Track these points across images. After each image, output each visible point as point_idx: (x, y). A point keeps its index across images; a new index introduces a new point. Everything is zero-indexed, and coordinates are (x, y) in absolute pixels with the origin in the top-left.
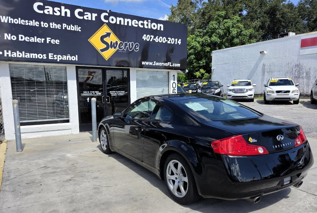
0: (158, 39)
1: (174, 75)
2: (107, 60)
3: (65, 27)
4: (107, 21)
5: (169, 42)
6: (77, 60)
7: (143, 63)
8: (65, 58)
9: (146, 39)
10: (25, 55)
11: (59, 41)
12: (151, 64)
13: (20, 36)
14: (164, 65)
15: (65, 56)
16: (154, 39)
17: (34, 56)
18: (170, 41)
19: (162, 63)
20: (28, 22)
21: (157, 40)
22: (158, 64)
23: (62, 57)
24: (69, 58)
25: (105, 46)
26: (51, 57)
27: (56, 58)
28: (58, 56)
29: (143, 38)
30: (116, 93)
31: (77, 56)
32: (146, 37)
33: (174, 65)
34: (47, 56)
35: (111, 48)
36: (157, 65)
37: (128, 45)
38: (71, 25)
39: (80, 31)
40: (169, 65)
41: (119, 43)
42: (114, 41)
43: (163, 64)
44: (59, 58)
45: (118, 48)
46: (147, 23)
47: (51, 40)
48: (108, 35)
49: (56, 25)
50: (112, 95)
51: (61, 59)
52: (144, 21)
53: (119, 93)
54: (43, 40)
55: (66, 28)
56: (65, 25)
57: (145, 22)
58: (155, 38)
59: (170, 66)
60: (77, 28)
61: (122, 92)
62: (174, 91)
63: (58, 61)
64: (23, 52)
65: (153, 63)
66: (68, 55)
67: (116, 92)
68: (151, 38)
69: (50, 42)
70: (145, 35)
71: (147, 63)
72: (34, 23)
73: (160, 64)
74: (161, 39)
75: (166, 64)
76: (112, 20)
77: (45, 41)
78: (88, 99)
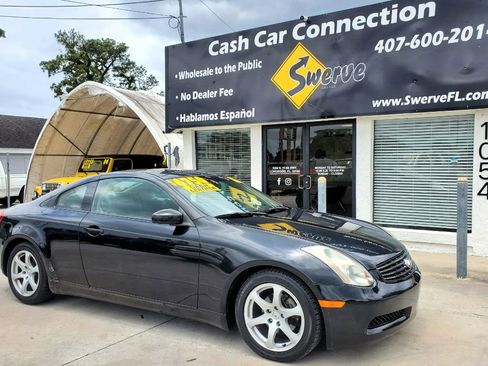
0: (418, 42)
2: (299, 108)
3: (241, 66)
4: (303, 37)
6: (253, 116)
8: (238, 115)
9: (384, 50)
10: (197, 117)
11: (232, 91)
12: (396, 102)
13: (194, 93)
14: (436, 101)
15: (238, 112)
16: (407, 44)
17: (205, 117)
19: (430, 98)
20: (202, 73)
21: (415, 44)
22: (416, 101)
23: (235, 114)
24: (243, 114)
25: (297, 83)
26: (223, 117)
27: (227, 118)
28: (231, 113)
29: (376, 48)
30: (327, 171)
31: (253, 109)
32: (384, 45)
34: (219, 116)
35: (309, 84)
36: (413, 103)
37: (341, 71)
38: (249, 61)
39: (260, 67)
40: (452, 100)
42: (314, 71)
43: (432, 100)
44: (231, 116)
45: (321, 82)
46: (388, 13)
47: (224, 91)
48: (304, 61)
49: (231, 66)
51: (233, 117)
52: (380, 11)
53: (333, 169)
54: (216, 92)
55: (242, 68)
56: (241, 64)
57: (385, 12)
59: (457, 99)
60: (257, 64)
61: (338, 167)
62: (484, 167)
63: (230, 120)
64: (196, 114)
65: (404, 101)
66: (243, 110)
67: (326, 169)
68: (397, 43)
69: (223, 94)
70: (381, 42)
71: (386, 103)
72: (208, 72)
73: (424, 100)
74: (427, 38)
75: (442, 99)
76: (313, 31)
77: (218, 94)
78: (279, 181)
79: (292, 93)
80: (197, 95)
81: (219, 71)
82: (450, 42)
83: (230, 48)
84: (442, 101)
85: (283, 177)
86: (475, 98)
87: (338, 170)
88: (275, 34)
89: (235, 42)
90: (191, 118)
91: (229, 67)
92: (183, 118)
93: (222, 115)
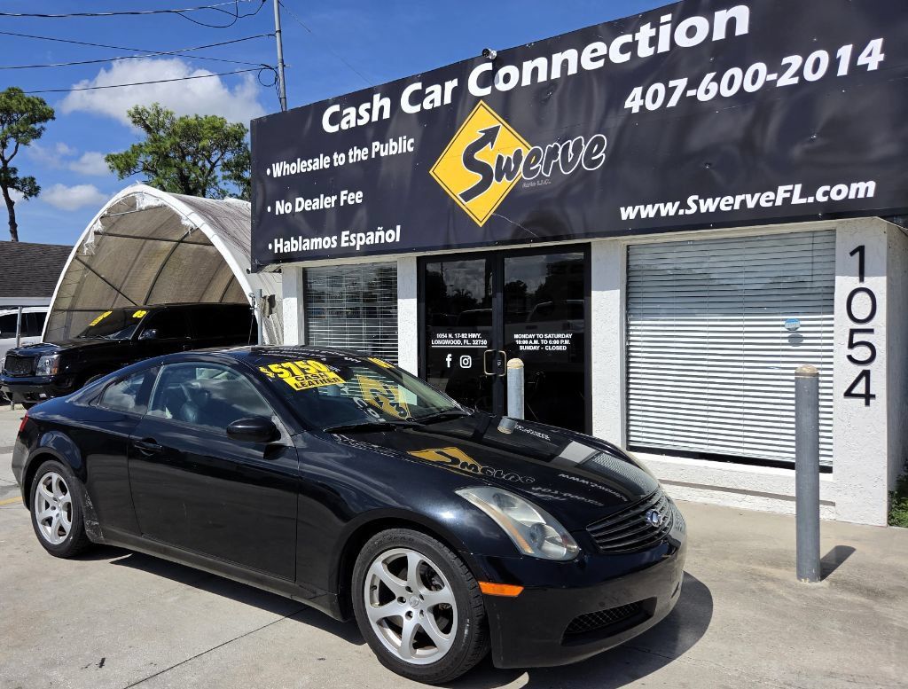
0: (713, 87)
1: (861, 249)
2: (481, 225)
3: (377, 150)
4: (487, 91)
5: (787, 80)
6: (398, 240)
7: (627, 213)
8: (371, 238)
9: (643, 108)
10: (303, 244)
11: (361, 196)
12: (669, 209)
13: (298, 200)
14: (751, 204)
15: (371, 233)
16: (690, 93)
17: (316, 243)
18: (800, 73)
19: (739, 198)
20: (312, 164)
21: (707, 91)
22: (709, 205)
23: (366, 237)
24: (380, 237)
25: (477, 178)
26: (346, 242)
27: (352, 244)
28: (359, 235)
29: (628, 104)
30: (536, 342)
31: (398, 228)
32: (643, 97)
33: (826, 193)
34: (339, 241)
35: (499, 179)
36: (703, 210)
37: (560, 152)
38: (391, 140)
39: (411, 149)
40: (787, 201)
41: (525, 154)
42: (508, 154)
43: (743, 203)
44: (360, 240)
45: (522, 174)
46: (653, 32)
47: (347, 195)
48: (490, 135)
49: (359, 150)
50: (521, 348)
51: (362, 243)
52: (635, 30)
53: (548, 339)
54: (334, 198)
55: (378, 153)
56: (376, 146)
57: (646, 31)
58: (694, 84)
59: (796, 200)
60: (404, 145)
61: (559, 336)
62: (858, 338)
63: (358, 248)
64: (300, 238)
65: (684, 206)
66: (379, 228)
67: (536, 338)
68: (670, 92)
69: (346, 201)
70: (637, 91)
71: (648, 211)
72: (322, 163)
73: (726, 203)
74: (732, 78)
75: (764, 199)
76: (507, 78)
77: (338, 202)
78: (449, 359)
79: (468, 196)
80: (302, 204)
81: (339, 159)
82: (780, 83)
83: (359, 117)
84: (763, 204)
85: (457, 353)
86: (834, 196)
87: (559, 342)
88: (437, 88)
89: (367, 105)
90: (293, 245)
91: (357, 151)
92: (279, 246)
93: (344, 239)
